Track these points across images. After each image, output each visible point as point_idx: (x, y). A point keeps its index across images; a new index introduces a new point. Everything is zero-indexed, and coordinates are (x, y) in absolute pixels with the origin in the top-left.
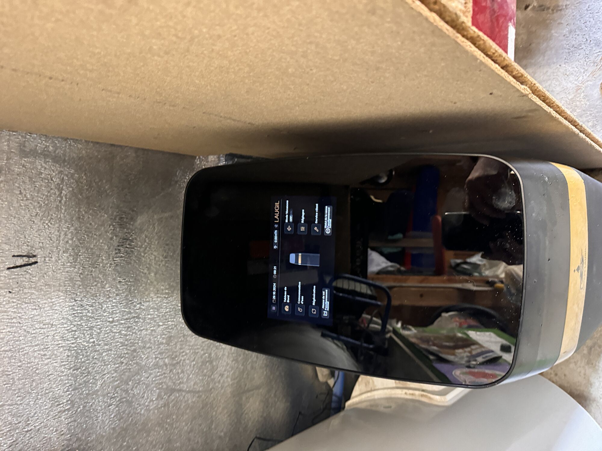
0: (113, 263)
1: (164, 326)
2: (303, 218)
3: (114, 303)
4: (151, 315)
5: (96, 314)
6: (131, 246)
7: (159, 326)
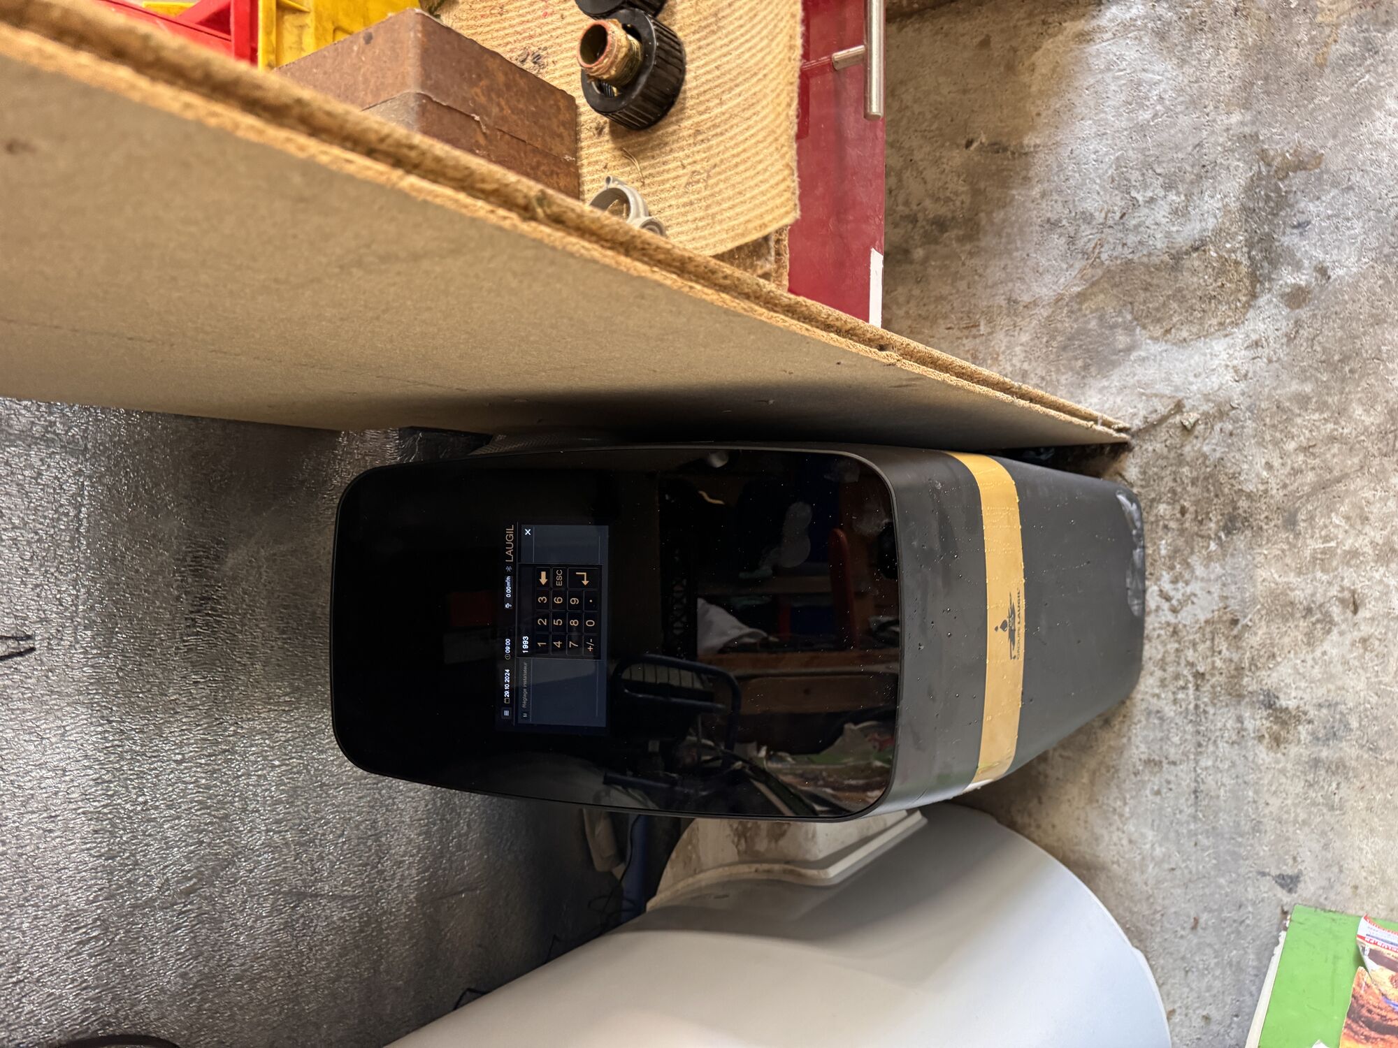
0: (181, 645)
1: (284, 768)
3: (185, 724)
4: (257, 745)
5: (151, 748)
6: (216, 611)
7: (274, 767)
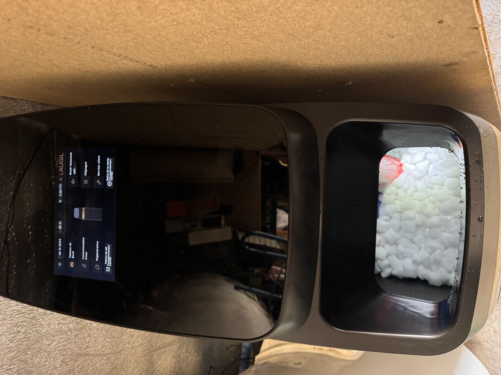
2: (86, 171)
